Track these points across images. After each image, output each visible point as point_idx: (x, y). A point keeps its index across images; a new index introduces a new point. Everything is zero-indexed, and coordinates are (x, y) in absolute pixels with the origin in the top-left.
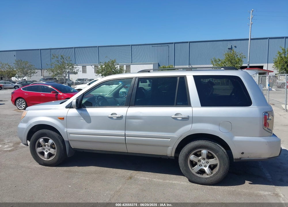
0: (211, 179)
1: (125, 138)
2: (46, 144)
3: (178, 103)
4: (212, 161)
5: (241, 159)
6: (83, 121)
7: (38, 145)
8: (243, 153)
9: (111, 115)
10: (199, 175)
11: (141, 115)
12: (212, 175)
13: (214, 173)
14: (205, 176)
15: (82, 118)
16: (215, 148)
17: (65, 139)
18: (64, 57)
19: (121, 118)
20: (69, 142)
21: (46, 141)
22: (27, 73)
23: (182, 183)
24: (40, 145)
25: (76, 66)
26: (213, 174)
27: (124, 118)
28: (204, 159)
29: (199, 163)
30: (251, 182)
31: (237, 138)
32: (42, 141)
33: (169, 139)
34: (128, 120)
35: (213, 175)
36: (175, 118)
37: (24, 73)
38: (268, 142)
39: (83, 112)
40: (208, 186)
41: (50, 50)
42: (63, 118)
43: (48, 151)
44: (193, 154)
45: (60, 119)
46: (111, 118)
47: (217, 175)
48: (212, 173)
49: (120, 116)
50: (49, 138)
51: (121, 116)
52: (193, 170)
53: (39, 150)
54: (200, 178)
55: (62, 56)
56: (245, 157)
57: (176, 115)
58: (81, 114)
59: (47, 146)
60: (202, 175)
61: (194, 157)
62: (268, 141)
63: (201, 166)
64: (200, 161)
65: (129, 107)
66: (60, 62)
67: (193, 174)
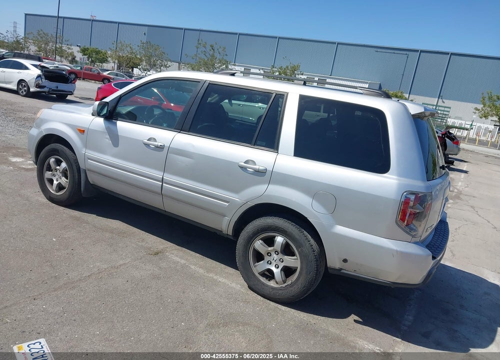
0: (280, 292)
1: (162, 184)
2: (58, 167)
3: (258, 142)
4: (290, 261)
5: (342, 271)
6: (108, 141)
7: (47, 167)
8: (345, 261)
9: (148, 140)
10: (263, 280)
11: (192, 150)
12: (284, 285)
13: (288, 283)
14: (272, 284)
15: (108, 137)
16: (297, 237)
17: (82, 166)
18: (215, 47)
19: (160, 148)
20: (87, 172)
21: (58, 163)
22: (155, 65)
23: (234, 285)
24: (49, 169)
25: (233, 67)
26: (286, 284)
27: (166, 150)
28: (276, 252)
29: (267, 258)
30: (361, 320)
31: (340, 229)
32: (53, 161)
33: (227, 202)
34: (171, 156)
35: (286, 286)
36: (243, 168)
37: (150, 65)
38: (397, 251)
39: (111, 126)
40: (272, 304)
41: (199, 32)
42: (84, 131)
43: (59, 179)
44: (261, 239)
45: (80, 130)
46: (147, 145)
47: (291, 289)
48: (284, 282)
49: (160, 144)
50: (63, 160)
51: (161, 146)
52: (255, 267)
53: (48, 175)
54: (263, 284)
55: (212, 46)
56: (350, 269)
57: (247, 162)
58: (108, 129)
59: (58, 171)
60: (269, 281)
61: (261, 244)
62: (398, 249)
63: (270, 264)
64: (269, 254)
65: (179, 132)
66: (207, 55)
67: (254, 274)
